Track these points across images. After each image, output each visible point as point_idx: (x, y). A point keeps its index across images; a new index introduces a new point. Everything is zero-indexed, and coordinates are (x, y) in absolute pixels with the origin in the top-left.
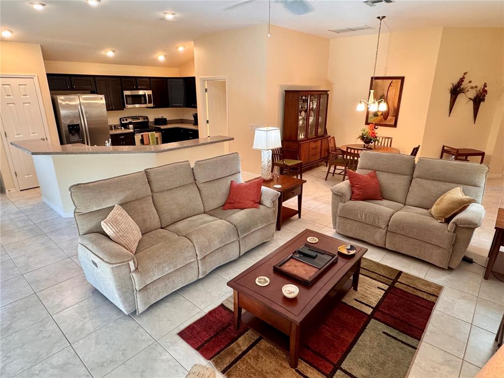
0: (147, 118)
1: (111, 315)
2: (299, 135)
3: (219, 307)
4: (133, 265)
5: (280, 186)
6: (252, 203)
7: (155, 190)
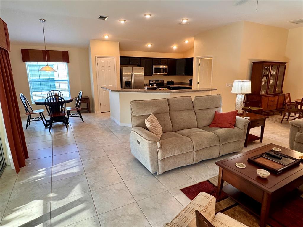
0: (163, 81)
1: (143, 173)
2: (261, 92)
3: (206, 181)
4: (159, 144)
5: (250, 118)
6: (230, 125)
7: (172, 109)
